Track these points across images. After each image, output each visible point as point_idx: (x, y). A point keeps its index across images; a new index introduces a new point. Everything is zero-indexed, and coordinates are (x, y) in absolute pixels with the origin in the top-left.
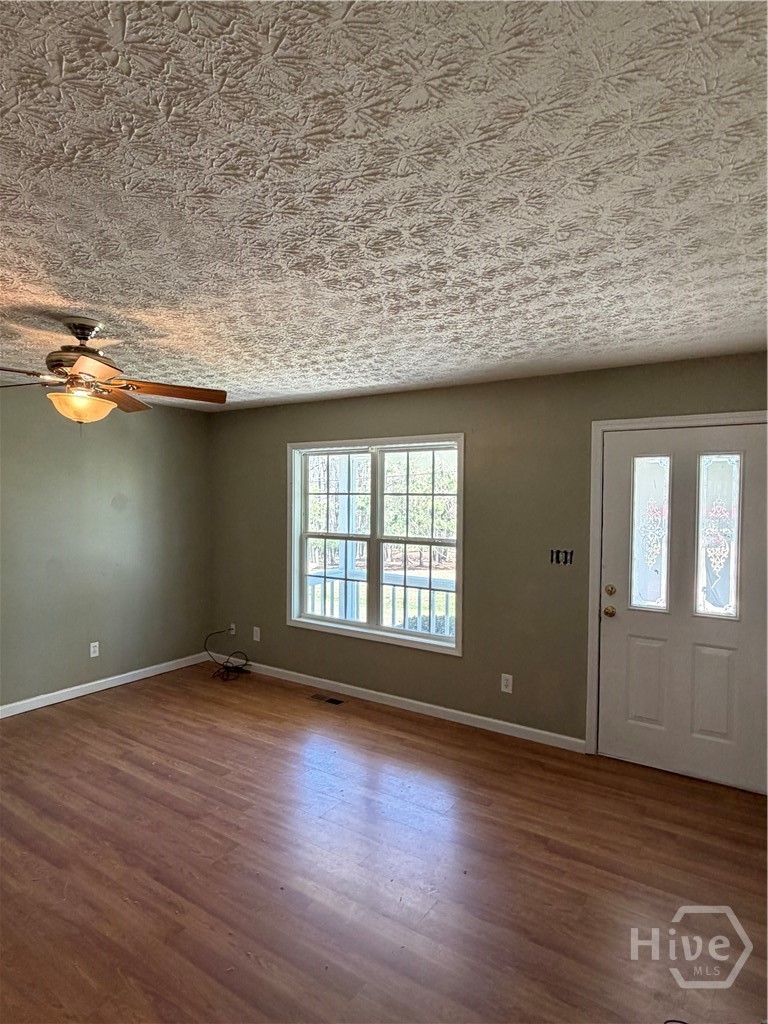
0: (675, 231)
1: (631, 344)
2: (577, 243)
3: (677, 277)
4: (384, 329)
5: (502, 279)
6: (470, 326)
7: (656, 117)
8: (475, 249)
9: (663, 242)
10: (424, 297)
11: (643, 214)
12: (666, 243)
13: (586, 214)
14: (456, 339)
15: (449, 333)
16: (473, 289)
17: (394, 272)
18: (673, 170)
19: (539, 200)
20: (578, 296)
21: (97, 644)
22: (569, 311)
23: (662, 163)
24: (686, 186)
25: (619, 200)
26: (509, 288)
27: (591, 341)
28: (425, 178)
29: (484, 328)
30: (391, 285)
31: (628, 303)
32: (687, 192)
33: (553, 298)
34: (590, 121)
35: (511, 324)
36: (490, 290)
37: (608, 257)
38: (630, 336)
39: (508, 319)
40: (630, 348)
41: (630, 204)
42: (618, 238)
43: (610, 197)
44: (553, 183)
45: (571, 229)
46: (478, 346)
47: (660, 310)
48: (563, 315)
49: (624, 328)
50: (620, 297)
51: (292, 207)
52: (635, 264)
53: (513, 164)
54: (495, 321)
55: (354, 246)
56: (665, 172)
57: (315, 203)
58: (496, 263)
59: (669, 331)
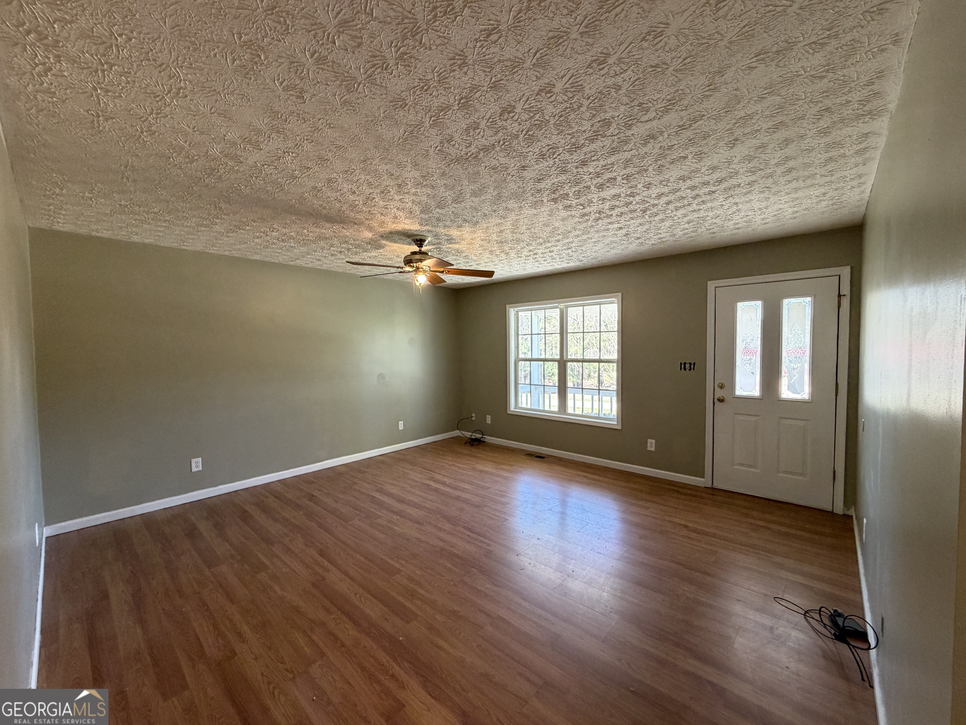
0: (777, 165)
1: (736, 231)
2: (717, 175)
3: (774, 190)
4: (585, 232)
5: (666, 198)
6: (638, 226)
7: (775, 112)
8: (655, 183)
9: (769, 171)
10: (617, 211)
11: (759, 157)
12: (771, 171)
13: (725, 160)
14: (626, 235)
15: (624, 231)
16: (647, 205)
17: (604, 199)
18: (781, 134)
19: (700, 156)
20: (709, 205)
21: (402, 422)
22: (702, 214)
23: (774, 132)
24: (787, 142)
25: (747, 152)
26: (668, 203)
27: (711, 231)
28: (640, 150)
29: (647, 227)
30: (601, 206)
31: (740, 206)
32: (787, 144)
33: (694, 207)
34: (738, 117)
35: (663, 224)
36: (657, 205)
37: (734, 181)
38: (737, 226)
39: (662, 220)
40: (736, 234)
41: (752, 153)
42: (741, 171)
43: (741, 150)
44: (710, 147)
45: (714, 168)
46: (638, 238)
47: (760, 209)
48: (697, 216)
49: (734, 221)
50: (736, 204)
51: (564, 171)
52: (749, 184)
53: (690, 140)
54: (654, 223)
55: (588, 187)
56: (776, 136)
57: (577, 168)
58: (666, 190)
59: (764, 222)
